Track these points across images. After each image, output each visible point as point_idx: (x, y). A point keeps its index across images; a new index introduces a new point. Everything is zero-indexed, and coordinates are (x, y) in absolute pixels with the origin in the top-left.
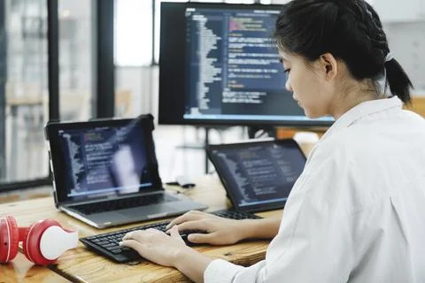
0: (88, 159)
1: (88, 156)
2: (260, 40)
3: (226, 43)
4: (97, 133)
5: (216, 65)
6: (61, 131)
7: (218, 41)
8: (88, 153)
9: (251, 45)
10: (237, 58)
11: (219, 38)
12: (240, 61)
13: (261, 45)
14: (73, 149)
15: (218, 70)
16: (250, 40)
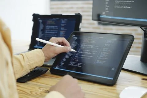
0: (46, 32)
1: (46, 31)
4: (53, 21)
6: (39, 19)
8: (47, 29)
14: (41, 27)
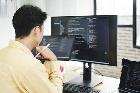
2: (78, 29)
3: (67, 30)
9: (75, 31)
11: (65, 28)
13: (78, 31)
16: (75, 29)
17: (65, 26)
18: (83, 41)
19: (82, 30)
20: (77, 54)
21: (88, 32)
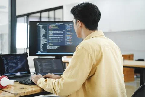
2: (57, 31)
3: (48, 32)
5: (45, 38)
7: (45, 32)
9: (55, 33)
10: (51, 36)
11: (46, 31)
12: (52, 37)
13: (58, 33)
15: (46, 40)
16: (55, 31)
17: (45, 29)
18: (62, 40)
19: (62, 32)
20: (57, 49)
21: (66, 33)
